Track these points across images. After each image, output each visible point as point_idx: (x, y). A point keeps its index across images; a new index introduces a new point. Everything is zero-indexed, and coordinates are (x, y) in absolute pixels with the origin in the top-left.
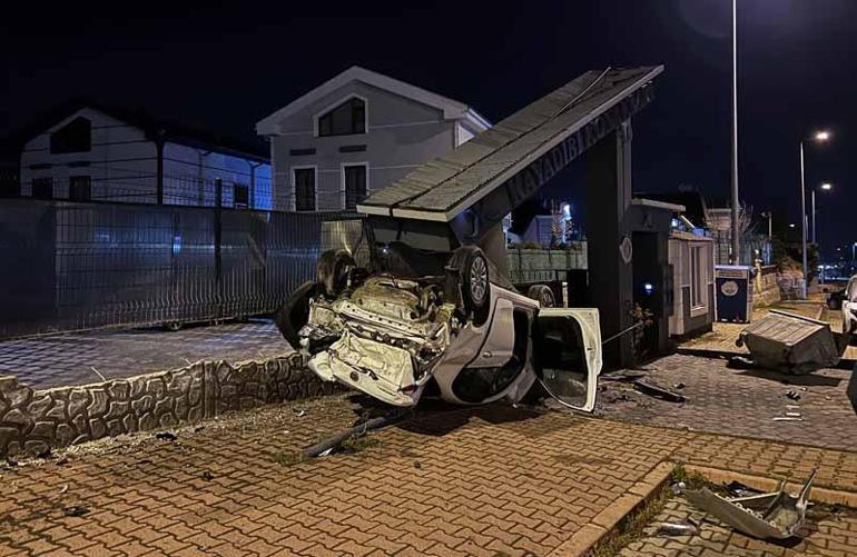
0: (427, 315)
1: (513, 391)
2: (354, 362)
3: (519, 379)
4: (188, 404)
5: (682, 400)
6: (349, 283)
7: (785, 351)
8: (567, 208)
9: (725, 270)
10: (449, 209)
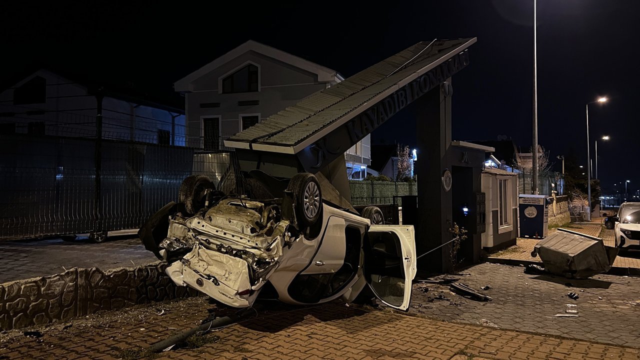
0: (265, 230)
1: (349, 292)
2: (201, 270)
3: (352, 283)
4: (61, 306)
5: (486, 300)
6: (207, 203)
7: (569, 260)
8: (414, 152)
9: (528, 198)
10: (296, 144)
